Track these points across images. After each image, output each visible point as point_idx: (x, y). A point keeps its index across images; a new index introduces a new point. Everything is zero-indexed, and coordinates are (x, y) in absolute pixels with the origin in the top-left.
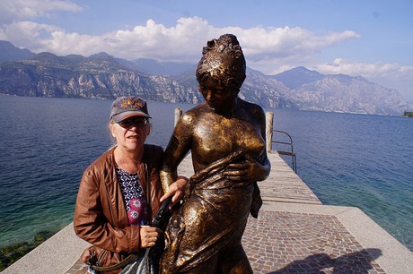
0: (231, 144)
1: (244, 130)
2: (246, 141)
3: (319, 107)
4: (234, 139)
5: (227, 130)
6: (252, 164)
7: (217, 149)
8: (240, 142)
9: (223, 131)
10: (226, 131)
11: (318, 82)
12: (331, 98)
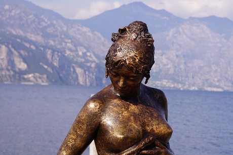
0: (141, 131)
1: (152, 116)
2: (154, 127)
3: (175, 81)
4: (144, 125)
5: (136, 116)
6: (163, 150)
7: (130, 135)
8: (148, 129)
9: (132, 118)
10: (135, 118)
11: (172, 31)
12: (197, 63)
